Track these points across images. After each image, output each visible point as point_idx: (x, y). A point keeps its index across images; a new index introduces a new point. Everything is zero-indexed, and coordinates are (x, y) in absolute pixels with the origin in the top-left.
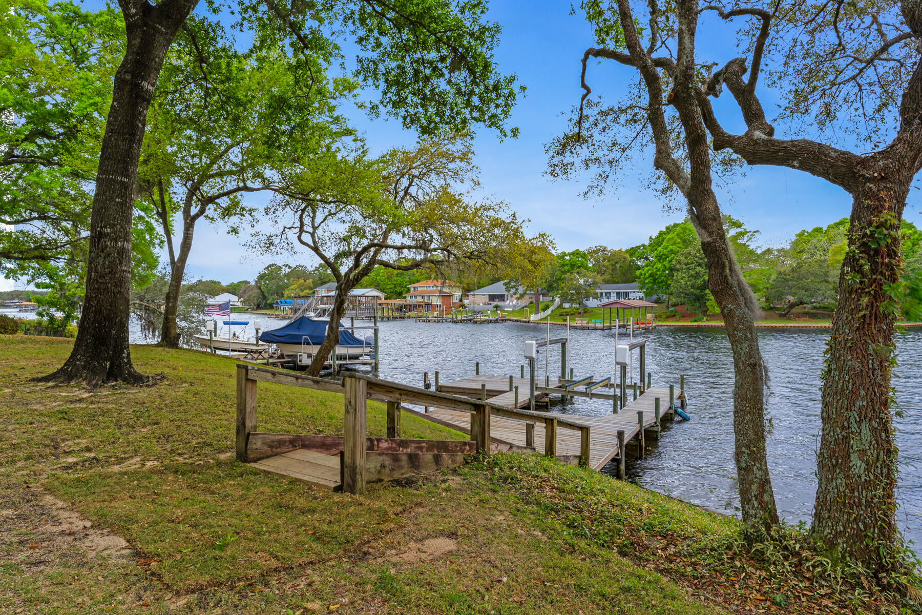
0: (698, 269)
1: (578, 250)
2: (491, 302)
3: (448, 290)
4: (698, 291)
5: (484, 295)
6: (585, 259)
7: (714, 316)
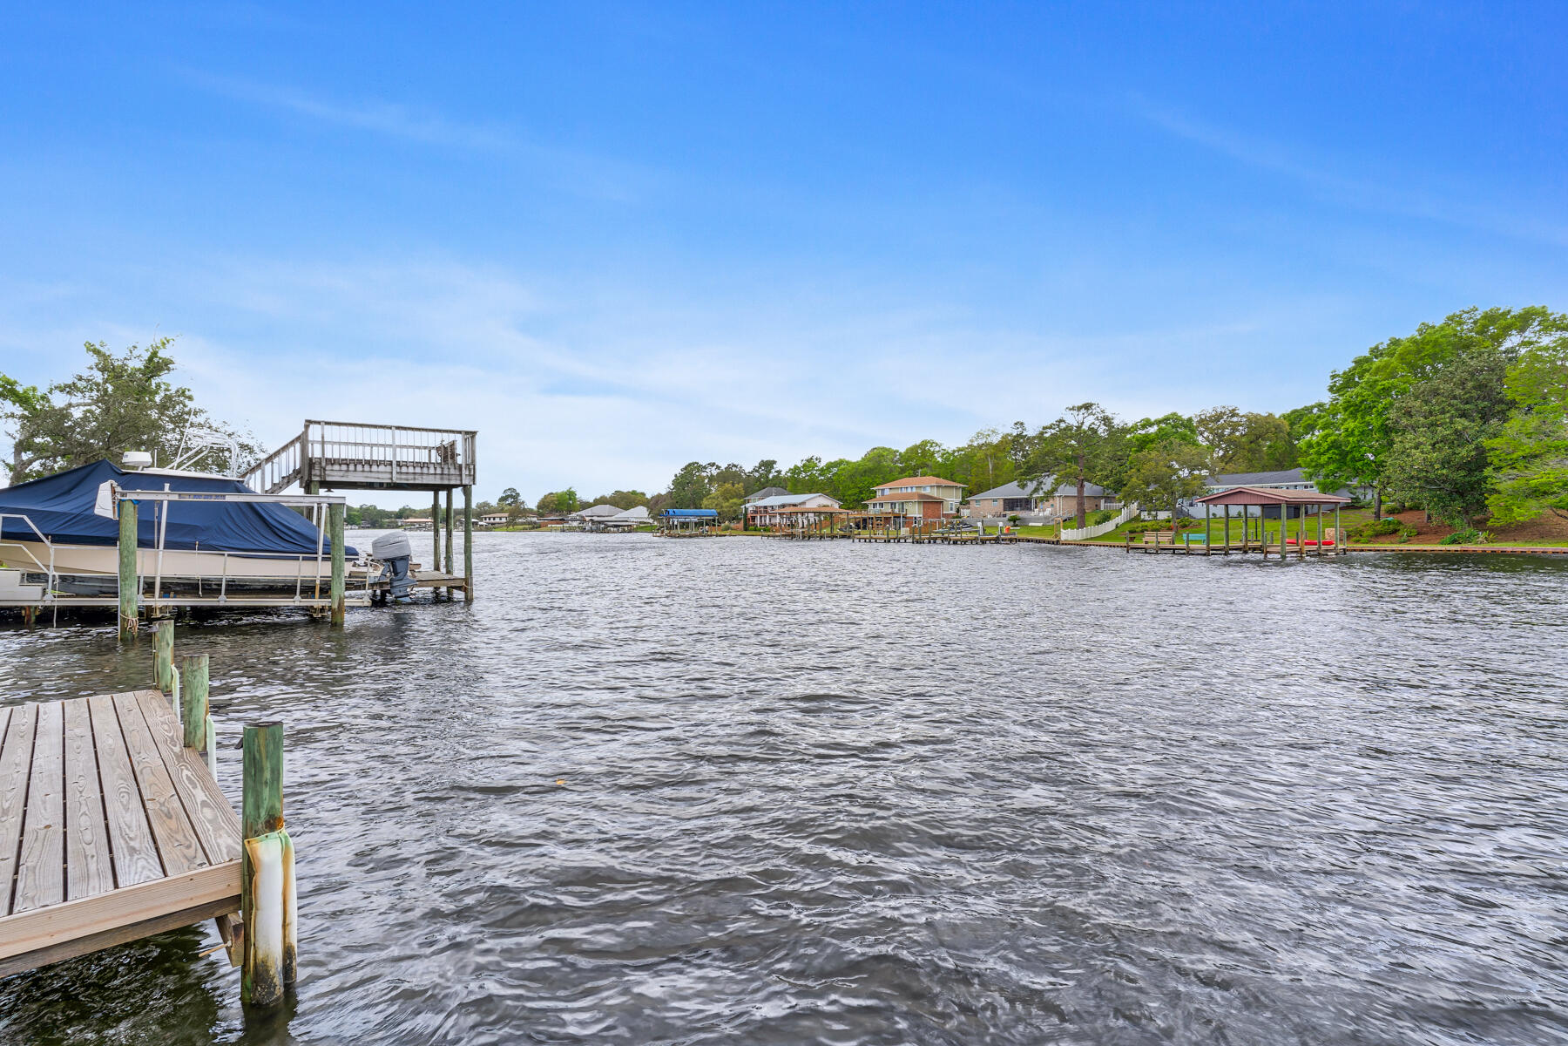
0: (1461, 423)
1: (1175, 414)
2: (1008, 512)
3: (935, 493)
4: (1462, 473)
5: (995, 500)
6: (1192, 431)
7: (1504, 532)
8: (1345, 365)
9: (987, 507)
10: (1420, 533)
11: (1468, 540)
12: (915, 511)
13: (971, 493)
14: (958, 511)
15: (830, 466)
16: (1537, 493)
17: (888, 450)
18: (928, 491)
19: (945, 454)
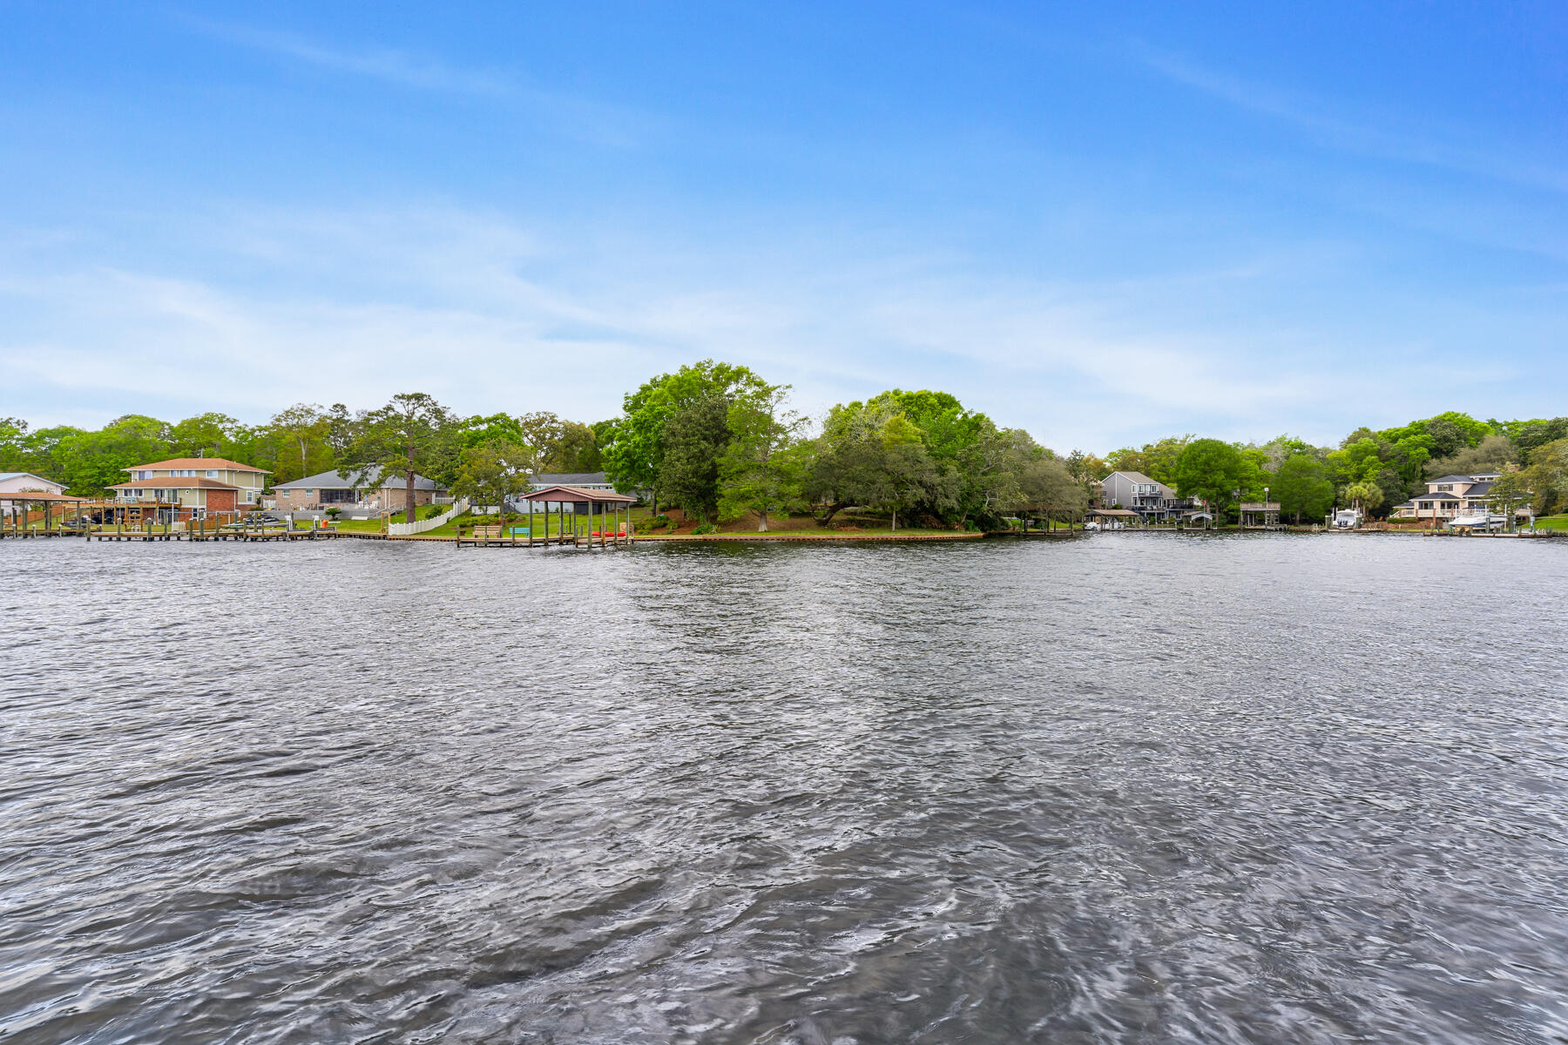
0: (704, 444)
1: (503, 414)
2: (325, 504)
3: (225, 479)
4: (704, 482)
5: (310, 491)
6: (518, 432)
7: (728, 525)
8: (634, 391)
9: (299, 498)
10: (681, 527)
11: (707, 531)
12: (194, 501)
13: (277, 481)
14: (259, 502)
15: (42, 435)
16: (744, 497)
17: (152, 421)
18: (215, 477)
19: (242, 433)
